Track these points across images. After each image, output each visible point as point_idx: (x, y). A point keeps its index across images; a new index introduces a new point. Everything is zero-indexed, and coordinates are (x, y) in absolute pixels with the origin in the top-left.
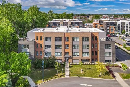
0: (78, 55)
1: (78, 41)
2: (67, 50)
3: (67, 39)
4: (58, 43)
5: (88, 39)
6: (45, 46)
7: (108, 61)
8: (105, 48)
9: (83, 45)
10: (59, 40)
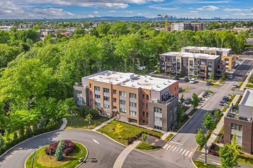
0: (125, 112)
1: (125, 97)
2: (115, 104)
3: (114, 91)
4: (106, 95)
5: (135, 96)
6: (95, 95)
7: (158, 128)
8: (155, 111)
9: (130, 103)
10: (107, 92)
